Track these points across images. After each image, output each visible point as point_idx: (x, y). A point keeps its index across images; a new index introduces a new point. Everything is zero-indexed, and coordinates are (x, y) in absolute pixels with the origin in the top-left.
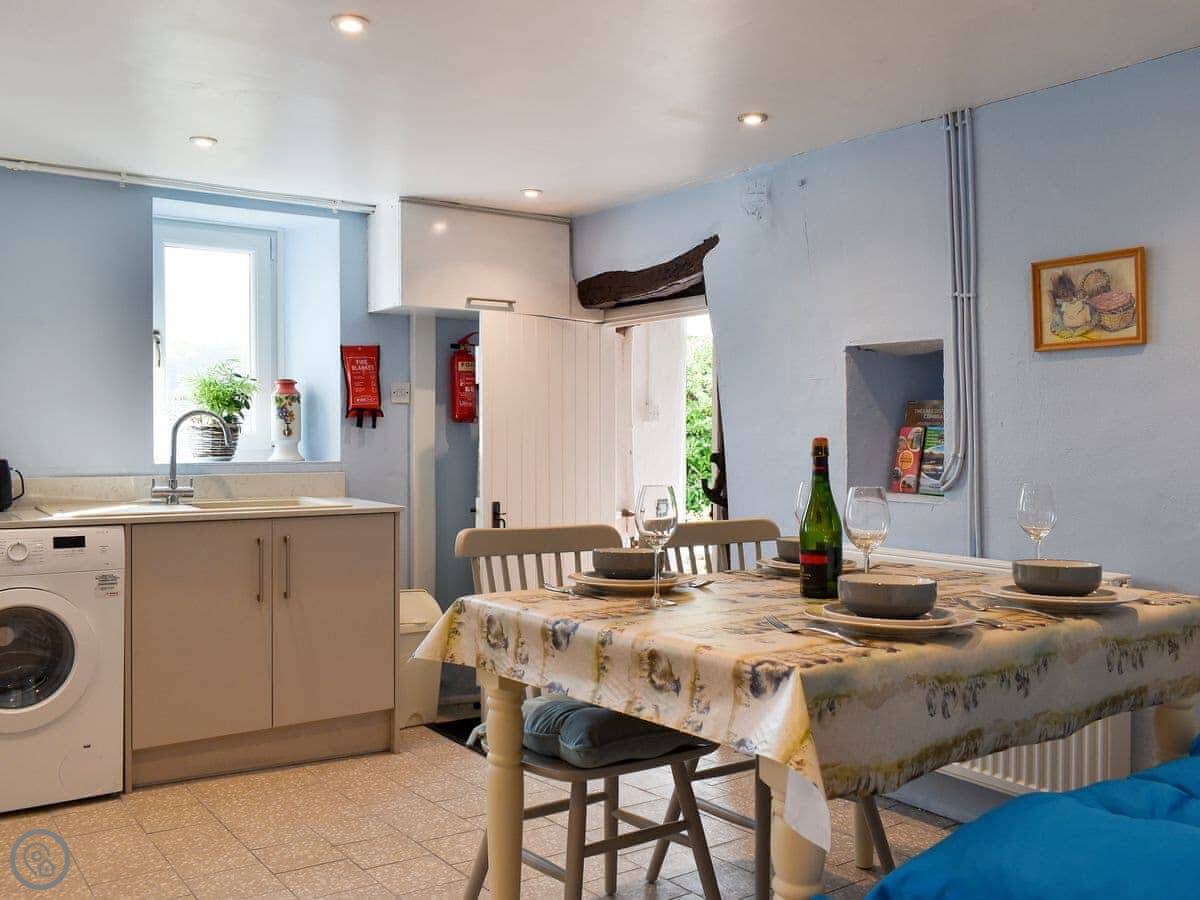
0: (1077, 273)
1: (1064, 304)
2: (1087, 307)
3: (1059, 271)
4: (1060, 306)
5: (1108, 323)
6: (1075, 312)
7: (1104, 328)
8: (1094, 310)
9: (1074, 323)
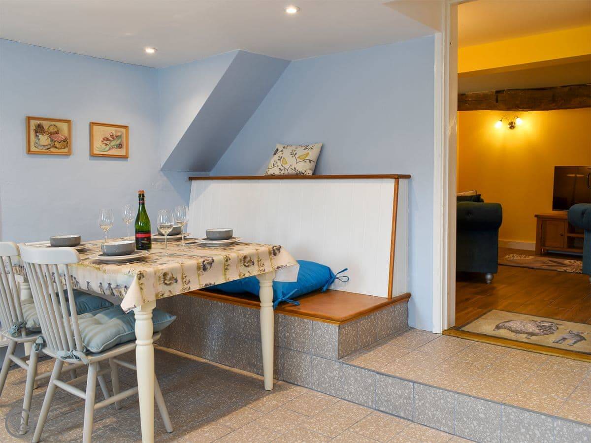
0: (46, 125)
1: (40, 136)
2: (49, 138)
3: (38, 122)
4: (38, 136)
5: (57, 146)
6: (44, 139)
7: (56, 147)
8: (52, 140)
9: (44, 144)
